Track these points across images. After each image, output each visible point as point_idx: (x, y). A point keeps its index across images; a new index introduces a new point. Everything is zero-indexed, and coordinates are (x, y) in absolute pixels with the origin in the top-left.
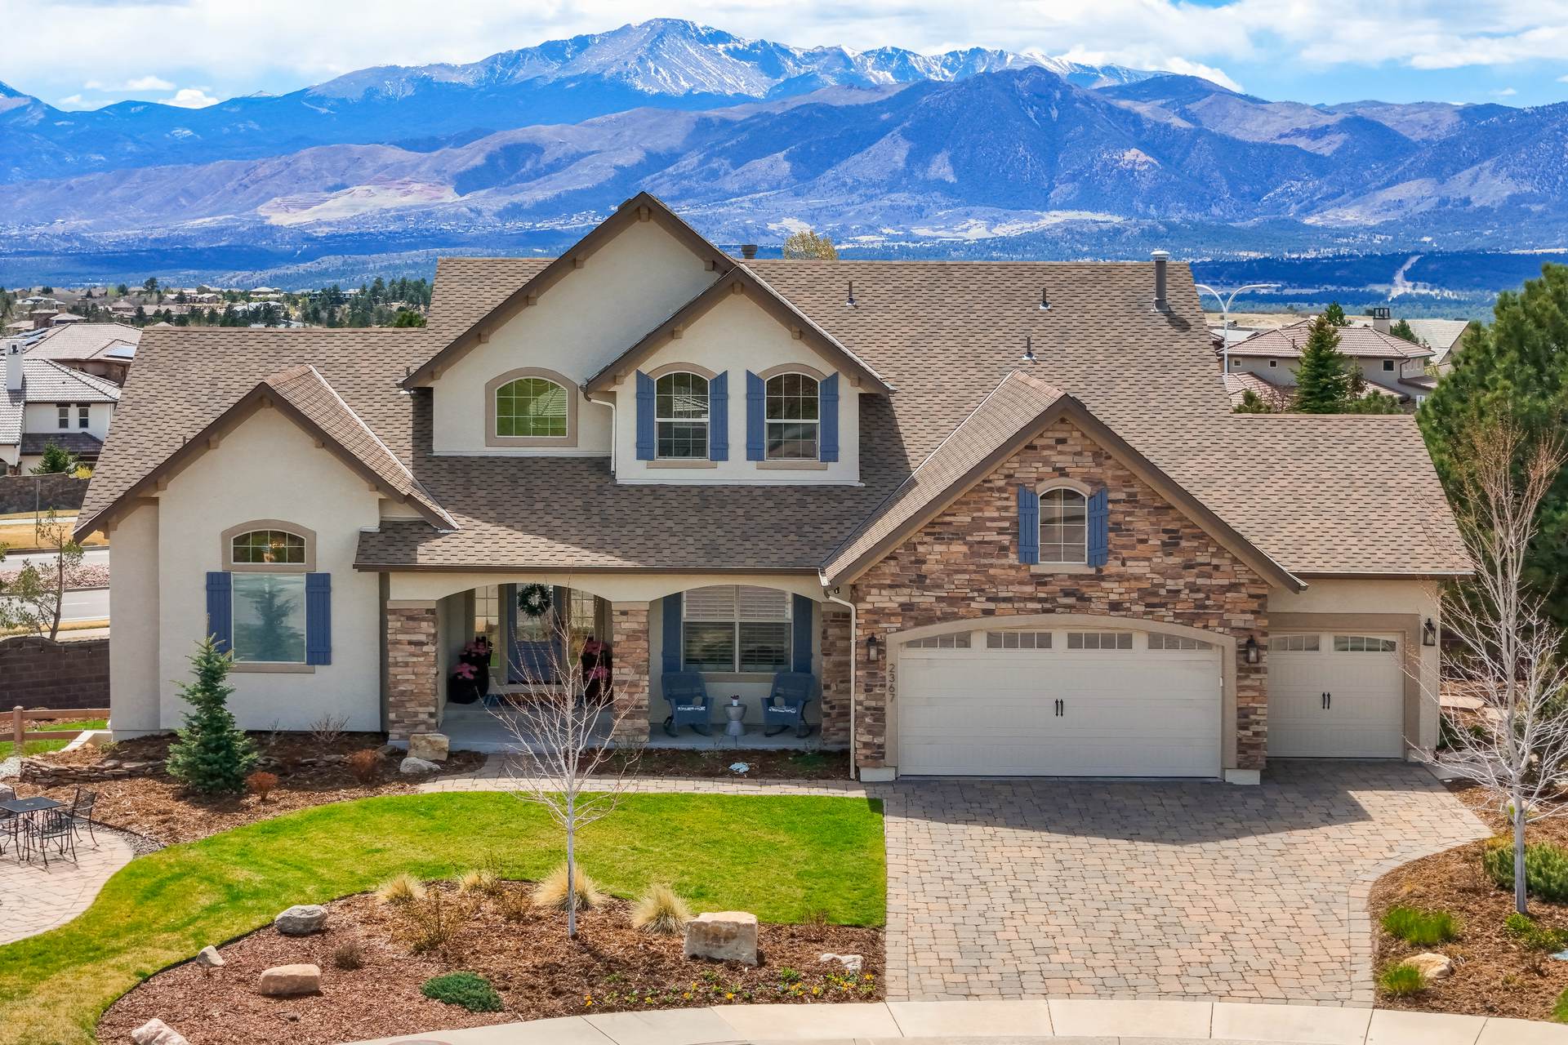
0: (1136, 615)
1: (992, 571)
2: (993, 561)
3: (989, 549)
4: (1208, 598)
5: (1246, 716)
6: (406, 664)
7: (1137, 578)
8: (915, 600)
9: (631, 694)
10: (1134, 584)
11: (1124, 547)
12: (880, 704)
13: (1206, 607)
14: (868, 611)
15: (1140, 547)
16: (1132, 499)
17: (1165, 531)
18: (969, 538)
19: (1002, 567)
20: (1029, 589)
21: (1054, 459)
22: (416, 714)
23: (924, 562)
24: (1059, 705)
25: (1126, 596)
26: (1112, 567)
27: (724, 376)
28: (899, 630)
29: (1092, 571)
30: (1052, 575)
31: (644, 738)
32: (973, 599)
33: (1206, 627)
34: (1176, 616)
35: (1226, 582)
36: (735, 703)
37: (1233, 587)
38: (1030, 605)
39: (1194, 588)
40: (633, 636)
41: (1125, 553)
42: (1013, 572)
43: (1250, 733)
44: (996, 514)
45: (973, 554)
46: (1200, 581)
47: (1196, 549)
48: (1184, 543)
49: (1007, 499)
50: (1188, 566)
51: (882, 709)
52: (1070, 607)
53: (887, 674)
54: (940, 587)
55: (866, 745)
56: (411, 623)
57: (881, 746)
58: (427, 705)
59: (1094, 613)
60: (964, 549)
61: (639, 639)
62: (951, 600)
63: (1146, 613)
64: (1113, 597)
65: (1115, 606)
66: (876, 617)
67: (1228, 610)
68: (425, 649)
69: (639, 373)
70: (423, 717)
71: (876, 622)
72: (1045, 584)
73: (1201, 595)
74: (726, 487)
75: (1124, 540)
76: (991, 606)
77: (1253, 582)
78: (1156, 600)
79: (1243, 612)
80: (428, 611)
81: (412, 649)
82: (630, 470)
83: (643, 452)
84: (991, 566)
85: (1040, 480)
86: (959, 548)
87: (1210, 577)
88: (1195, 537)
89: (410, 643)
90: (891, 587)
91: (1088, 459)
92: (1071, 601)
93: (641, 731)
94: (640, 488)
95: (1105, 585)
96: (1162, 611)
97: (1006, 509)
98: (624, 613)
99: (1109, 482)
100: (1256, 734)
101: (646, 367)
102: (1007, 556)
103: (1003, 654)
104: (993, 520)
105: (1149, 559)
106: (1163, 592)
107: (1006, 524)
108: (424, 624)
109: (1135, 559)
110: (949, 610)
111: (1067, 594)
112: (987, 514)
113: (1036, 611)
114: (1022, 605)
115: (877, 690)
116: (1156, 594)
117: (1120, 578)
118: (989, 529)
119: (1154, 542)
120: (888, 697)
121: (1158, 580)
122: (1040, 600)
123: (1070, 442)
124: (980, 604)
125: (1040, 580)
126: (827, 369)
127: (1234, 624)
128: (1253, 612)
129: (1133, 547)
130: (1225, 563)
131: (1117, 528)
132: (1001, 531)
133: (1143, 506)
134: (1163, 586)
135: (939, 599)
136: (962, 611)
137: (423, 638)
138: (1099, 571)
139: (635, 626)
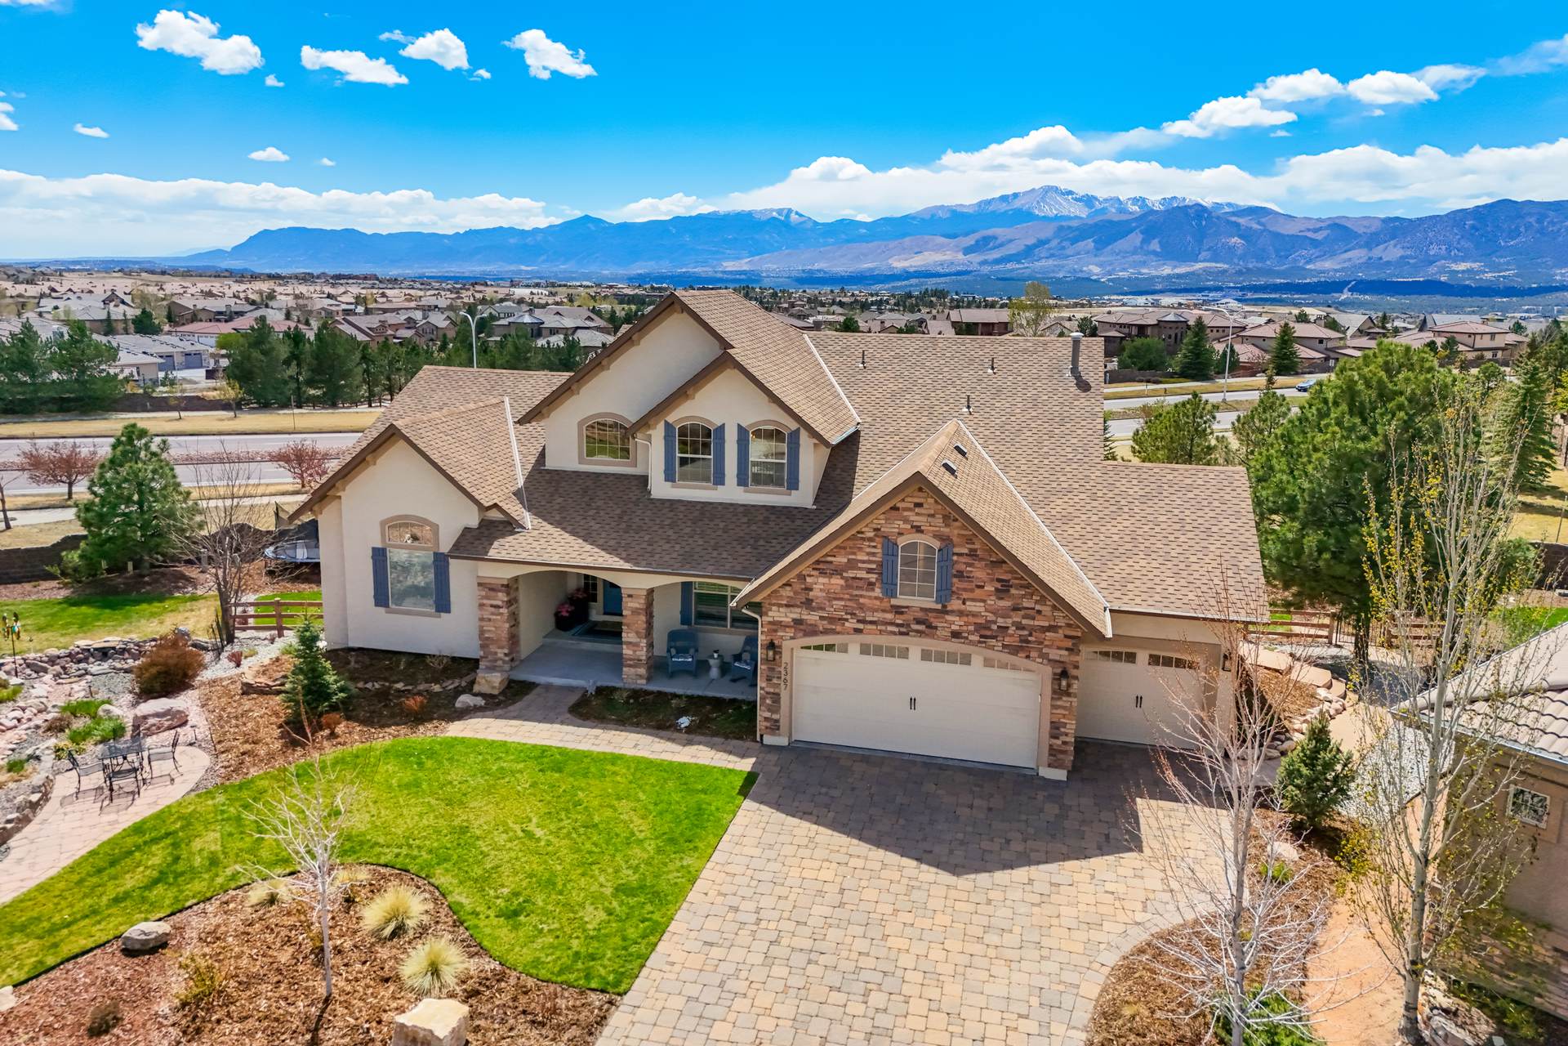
0: (971, 643)
1: (862, 600)
2: (864, 593)
3: (860, 583)
4: (1031, 635)
5: (1058, 728)
6: (490, 620)
7: (974, 615)
8: (804, 617)
9: (635, 651)
10: (971, 619)
11: (965, 590)
12: (777, 691)
13: (1028, 642)
14: (770, 623)
15: (978, 591)
16: (972, 554)
17: (999, 580)
18: (845, 574)
19: (870, 598)
20: (889, 616)
21: (912, 518)
22: (496, 653)
23: (811, 590)
24: (913, 701)
25: (965, 628)
26: (955, 604)
27: (722, 427)
28: (792, 638)
29: (939, 607)
30: (907, 607)
31: (644, 681)
32: (847, 620)
33: (1028, 657)
34: (1004, 646)
35: (1046, 624)
36: (716, 655)
37: (1052, 628)
38: (890, 628)
39: (1020, 627)
40: (635, 612)
41: (965, 595)
42: (878, 603)
43: (1059, 742)
44: (866, 558)
45: (848, 586)
46: (1024, 622)
47: (1023, 596)
48: (1013, 591)
49: (875, 547)
50: (1016, 609)
51: (778, 694)
52: (917, 631)
53: (782, 669)
54: (823, 609)
55: (766, 719)
56: (492, 594)
57: (777, 721)
58: (502, 648)
59: (938, 638)
60: (842, 582)
61: (639, 614)
62: (831, 620)
63: (980, 642)
64: (954, 627)
65: (956, 635)
66: (774, 627)
67: (1046, 646)
68: (501, 610)
69: (668, 426)
70: (500, 655)
71: (776, 631)
72: (902, 613)
73: (1026, 633)
74: (721, 504)
75: (965, 585)
76: (861, 626)
77: (1069, 625)
78: (988, 633)
79: (1059, 648)
80: (503, 585)
81: (493, 609)
82: (660, 489)
83: (669, 477)
84: (861, 596)
85: (901, 534)
86: (837, 581)
87: (1034, 619)
88: (1022, 586)
89: (492, 606)
90: (787, 606)
91: (939, 521)
92: (921, 627)
93: (641, 676)
94: (663, 501)
95: (949, 618)
96: (993, 642)
97: (874, 554)
98: (630, 596)
99: (955, 539)
100: (1064, 743)
101: (671, 418)
102: (873, 590)
103: (872, 659)
104: (864, 562)
105: (984, 601)
106: (994, 627)
107: (874, 566)
108: (500, 594)
109: (973, 600)
110: (829, 627)
111: (919, 622)
112: (859, 558)
113: (894, 633)
114: (883, 628)
115: (775, 681)
116: (989, 628)
117: (961, 613)
118: (860, 569)
119: (989, 588)
120: (783, 686)
121: (991, 617)
122: (898, 625)
123: (925, 506)
124: (852, 624)
125: (898, 610)
126: (794, 426)
127: (1051, 657)
128: (1067, 649)
129: (972, 591)
130: (1046, 610)
131: (960, 575)
132: (869, 571)
133: (982, 559)
134: (995, 622)
135: (821, 618)
136: (839, 628)
137: (500, 603)
138: (944, 606)
139: (638, 606)
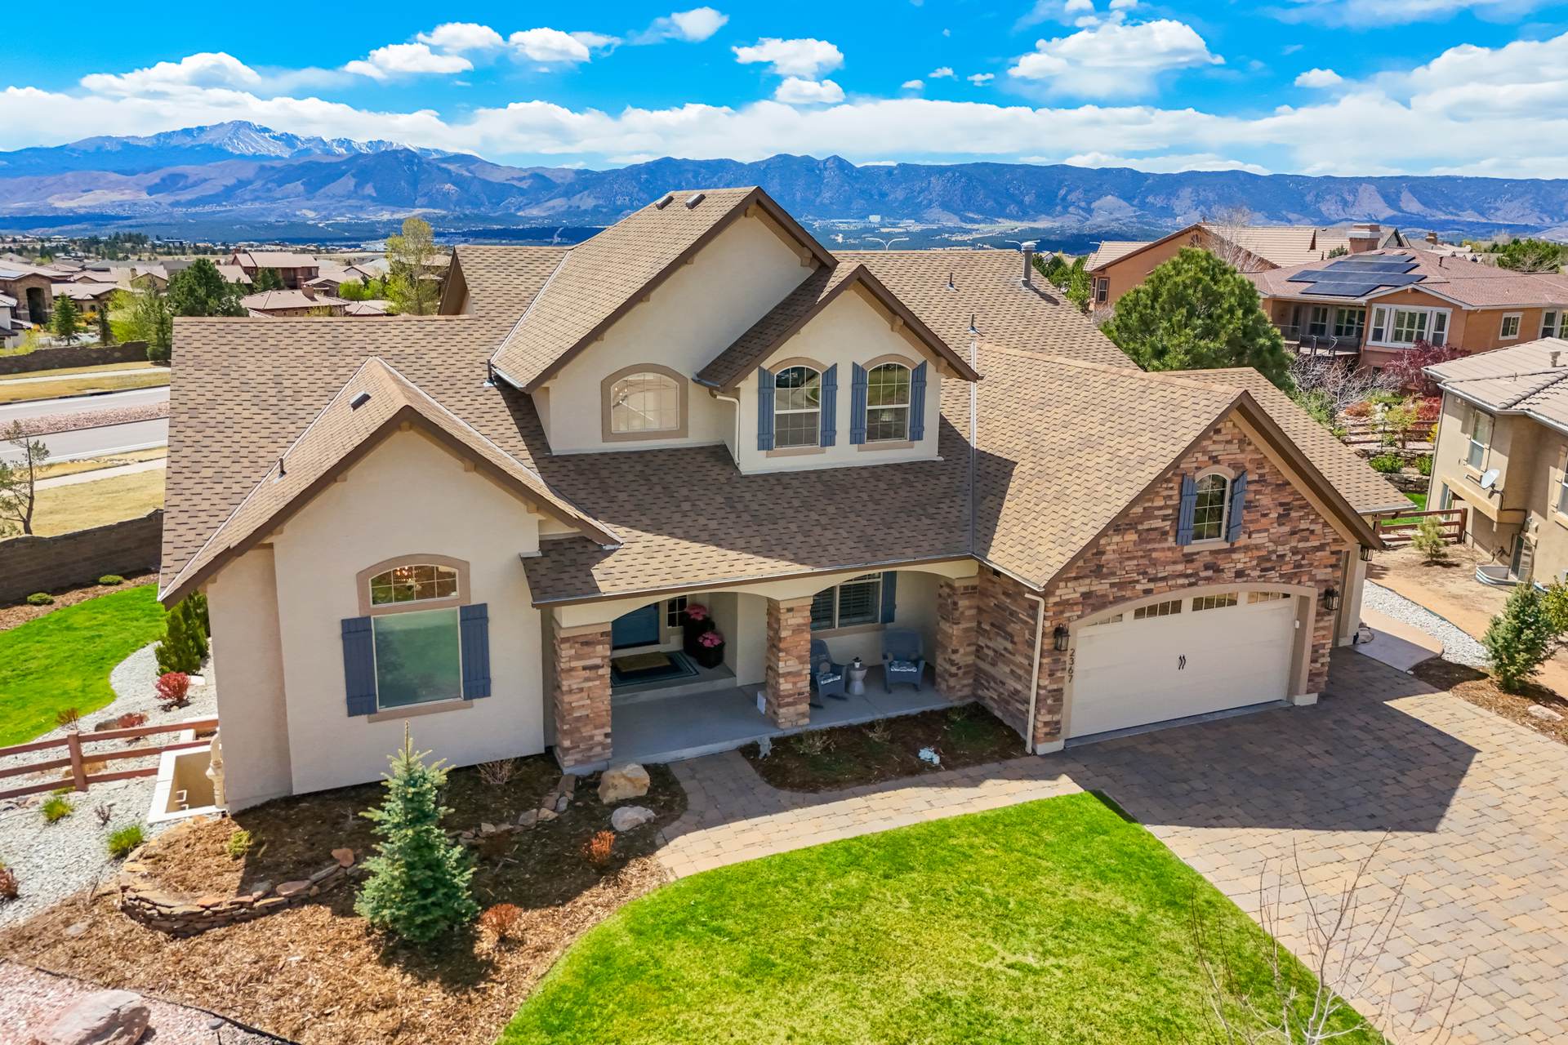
0: (1254, 580)
1: (1154, 555)
2: (1156, 546)
3: (1154, 535)
4: (1303, 558)
5: (1317, 651)
7: (1257, 547)
8: (1093, 588)
9: (795, 684)
10: (1256, 553)
11: (1251, 522)
12: (1060, 686)
13: (1301, 566)
14: (1056, 604)
15: (1263, 520)
16: (1262, 480)
17: (1281, 504)
18: (1140, 527)
19: (1163, 550)
20: (1180, 567)
21: (1210, 448)
23: (1103, 553)
24: (1182, 659)
25: (1249, 565)
26: (1243, 540)
27: (834, 369)
28: (1079, 617)
29: (1227, 546)
30: (1198, 553)
32: (1138, 582)
33: (1299, 583)
34: (1281, 576)
35: (1317, 543)
36: (857, 665)
37: (1321, 548)
38: (1180, 581)
39: (1295, 551)
40: (798, 630)
41: (1252, 527)
42: (1169, 554)
43: (1318, 665)
44: (1162, 503)
45: (1142, 541)
46: (1301, 545)
47: (1301, 518)
48: (1293, 514)
49: (1171, 488)
50: (1293, 533)
51: (1060, 690)
52: (1208, 579)
53: (1067, 659)
54: (1113, 574)
55: (1046, 724)
56: (586, 649)
57: (1058, 723)
58: (603, 726)
59: (1225, 582)
60: (1135, 537)
61: (803, 631)
62: (1121, 585)
63: (1260, 577)
64: (1240, 566)
65: (1240, 574)
66: (1061, 608)
67: (1316, 567)
68: (601, 672)
69: (761, 369)
70: (599, 738)
71: (1062, 612)
72: (1192, 561)
73: (1300, 557)
74: (836, 470)
75: (1252, 516)
76: (1151, 586)
77: (1335, 540)
78: (1268, 565)
79: (1326, 567)
80: (602, 634)
81: (587, 673)
82: (752, 459)
83: (764, 444)
84: (1154, 550)
85: (1198, 469)
86: (1132, 537)
87: (1307, 540)
88: (1302, 507)
89: (585, 668)
90: (1076, 579)
91: (1234, 447)
92: (1210, 573)
93: (803, 715)
95: (1235, 556)
96: (1272, 574)
97: (1170, 497)
98: (790, 610)
99: (1248, 465)
100: (1323, 664)
101: (766, 364)
102: (1166, 540)
103: (1147, 621)
104: (1161, 508)
105: (1267, 530)
106: (1274, 557)
107: (1170, 511)
108: (599, 648)
109: (1259, 531)
110: (1119, 594)
111: (1207, 567)
112: (1156, 504)
113: (1183, 586)
114: (1174, 582)
115: (1059, 674)
116: (1269, 560)
117: (1246, 548)
118: (1156, 517)
119: (1274, 515)
120: (1067, 678)
121: (1271, 546)
122: (1187, 576)
123: (1223, 431)
124: (1144, 584)
125: (1189, 559)
126: (914, 355)
127: (1318, 578)
128: (1331, 566)
129: (1257, 521)
130: (1317, 528)
131: (1249, 506)
132: (1165, 518)
133: (1270, 484)
134: (1274, 552)
135: (1112, 585)
136: (1128, 593)
137: (598, 661)
138: (1232, 544)
139: (800, 621)
